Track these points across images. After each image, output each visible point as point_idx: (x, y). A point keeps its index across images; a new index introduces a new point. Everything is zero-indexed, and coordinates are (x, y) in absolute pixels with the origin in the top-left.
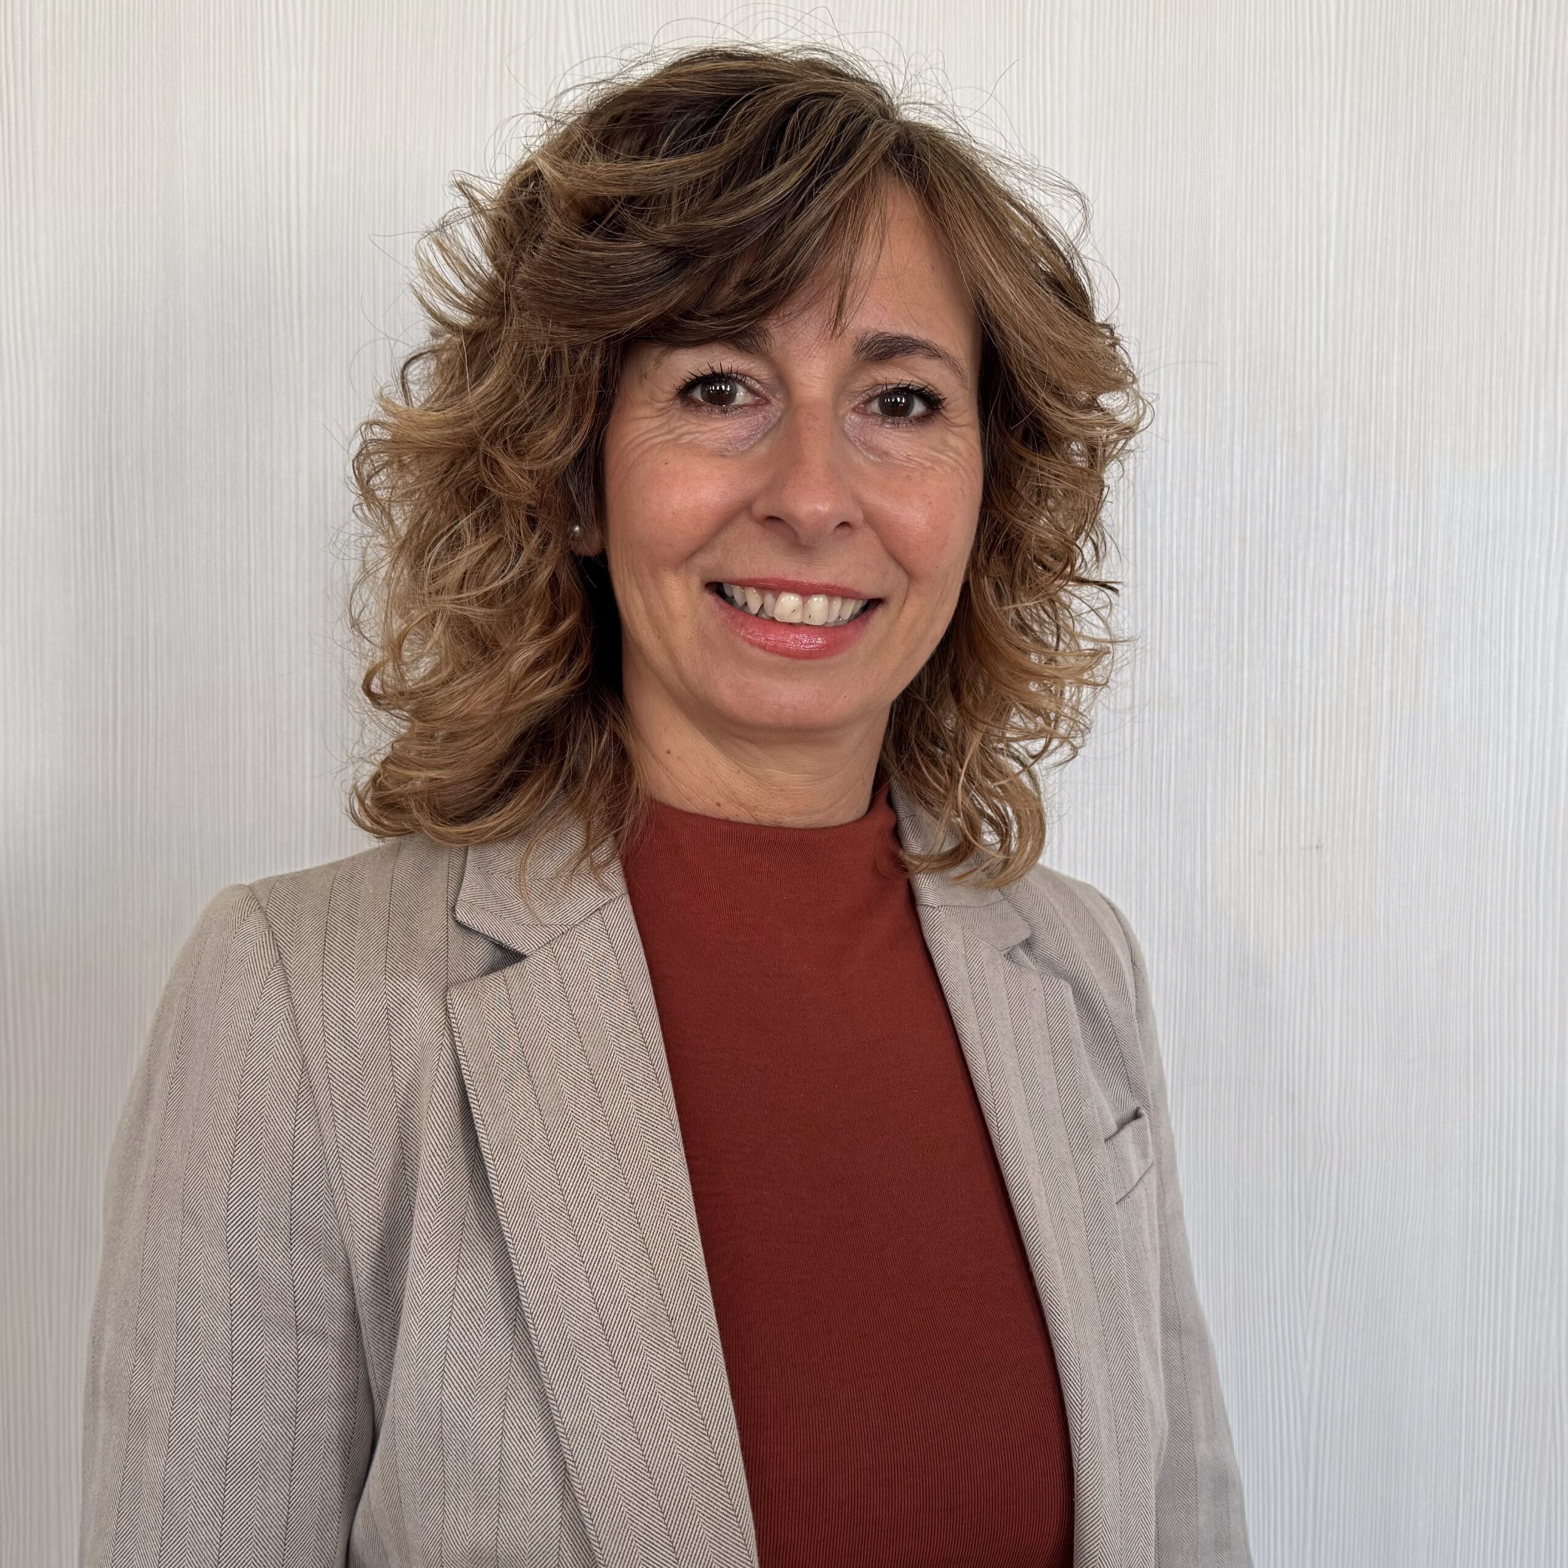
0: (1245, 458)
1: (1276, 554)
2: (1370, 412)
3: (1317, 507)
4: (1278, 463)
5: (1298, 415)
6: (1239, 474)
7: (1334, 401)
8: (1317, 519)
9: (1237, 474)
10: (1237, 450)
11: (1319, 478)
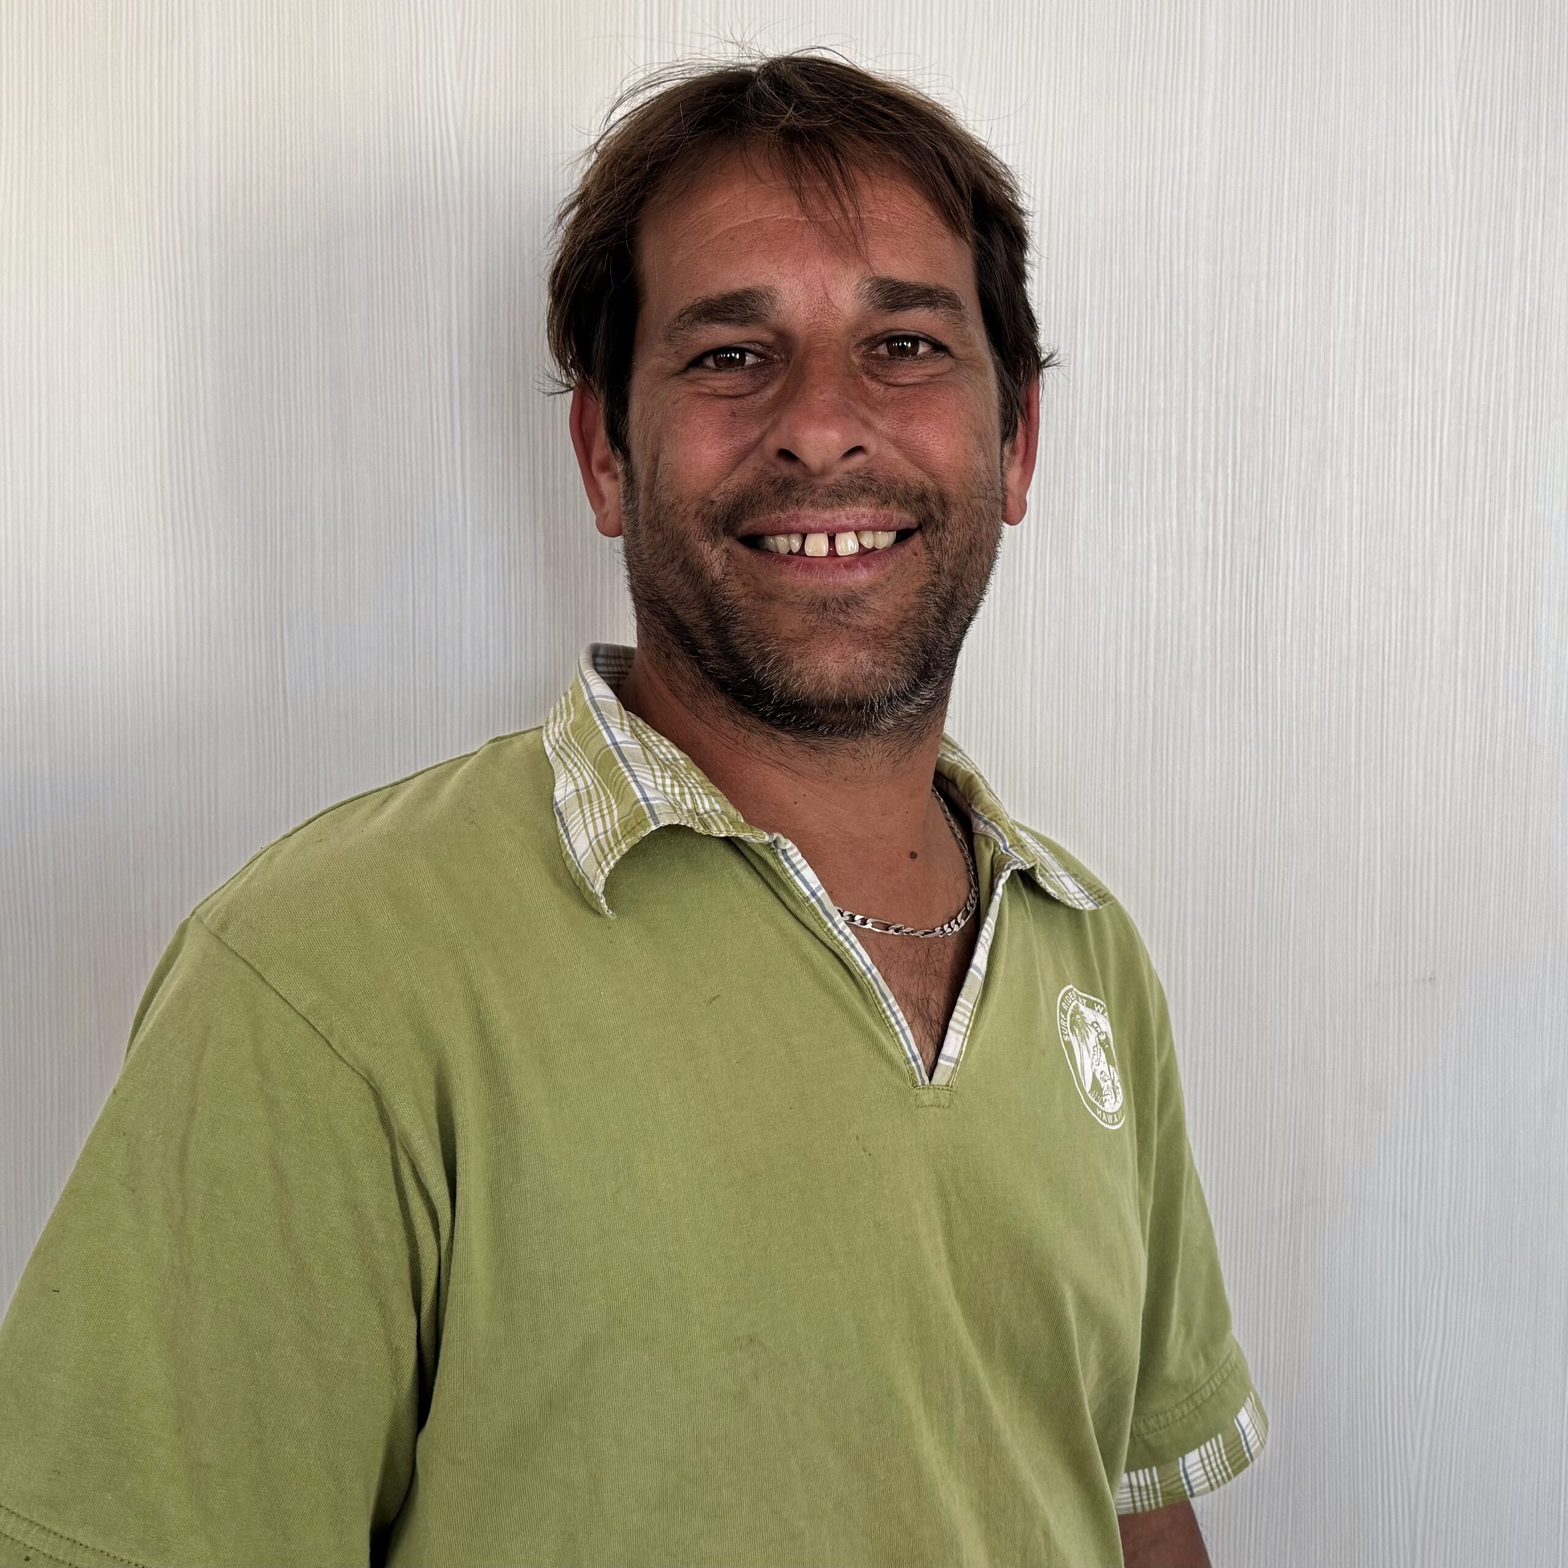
0: (1362, 610)
1: (1392, 700)
2: (1482, 567)
3: (1431, 657)
4: (1394, 616)
5: (1413, 570)
6: (1356, 626)
7: (1447, 556)
8: (1430, 667)
9: (1354, 626)
10: (1354, 603)
11: (1432, 630)
